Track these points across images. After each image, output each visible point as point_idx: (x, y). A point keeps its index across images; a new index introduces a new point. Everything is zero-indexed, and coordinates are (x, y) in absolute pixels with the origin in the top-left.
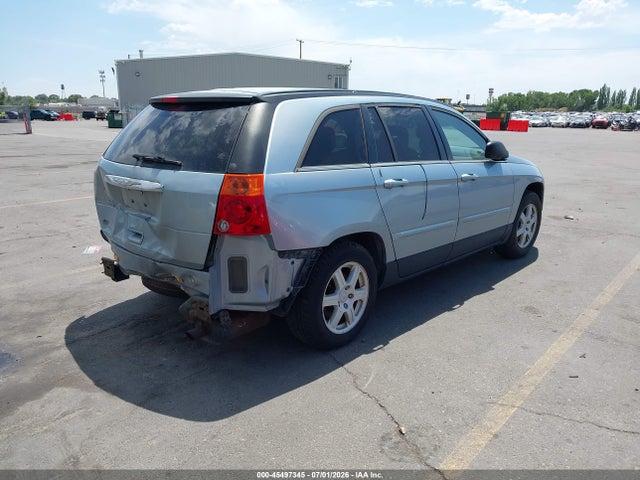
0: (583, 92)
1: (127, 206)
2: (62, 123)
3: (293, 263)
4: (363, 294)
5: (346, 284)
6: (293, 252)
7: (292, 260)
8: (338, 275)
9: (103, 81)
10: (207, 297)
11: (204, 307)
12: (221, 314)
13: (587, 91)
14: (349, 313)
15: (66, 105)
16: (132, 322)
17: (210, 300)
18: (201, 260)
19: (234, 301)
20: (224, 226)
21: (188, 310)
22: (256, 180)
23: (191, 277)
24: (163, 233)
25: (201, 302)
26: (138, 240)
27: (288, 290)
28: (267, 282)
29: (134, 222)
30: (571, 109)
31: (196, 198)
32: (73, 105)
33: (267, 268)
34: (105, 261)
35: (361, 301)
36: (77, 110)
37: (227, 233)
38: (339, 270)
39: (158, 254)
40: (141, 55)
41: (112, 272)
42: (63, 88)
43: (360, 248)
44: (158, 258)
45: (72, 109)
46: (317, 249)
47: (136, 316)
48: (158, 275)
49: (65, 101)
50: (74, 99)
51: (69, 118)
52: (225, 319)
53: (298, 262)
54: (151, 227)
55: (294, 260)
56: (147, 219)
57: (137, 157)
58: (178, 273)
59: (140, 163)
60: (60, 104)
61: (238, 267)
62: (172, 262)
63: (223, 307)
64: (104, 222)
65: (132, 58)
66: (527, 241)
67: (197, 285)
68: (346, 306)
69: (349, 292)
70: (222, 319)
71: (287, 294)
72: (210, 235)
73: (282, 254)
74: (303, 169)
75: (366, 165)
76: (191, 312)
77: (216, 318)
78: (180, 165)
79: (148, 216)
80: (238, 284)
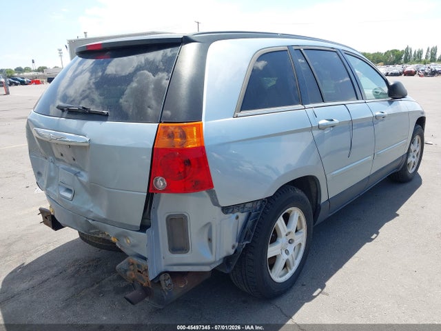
0: (393, 52)
1: (58, 159)
2: (33, 86)
3: (237, 218)
4: (301, 238)
5: (287, 231)
6: (237, 206)
7: (236, 214)
8: (280, 222)
9: (61, 56)
10: (145, 259)
11: (143, 271)
12: (162, 277)
13: (396, 51)
14: (291, 260)
15: (36, 73)
16: (73, 269)
17: (149, 264)
18: (137, 220)
19: (175, 261)
20: (161, 183)
21: (126, 271)
22: (195, 129)
23: (126, 237)
24: (93, 189)
25: (139, 266)
26: (69, 195)
27: (233, 247)
28: (210, 240)
29: (65, 176)
30: (386, 64)
31: (126, 152)
32: (41, 73)
33: (209, 226)
34: (42, 211)
35: (300, 244)
36: (44, 77)
37: (164, 191)
38: (281, 218)
39: (89, 211)
40: (86, 36)
41: (50, 222)
42: (33, 62)
43: (298, 192)
44: (91, 216)
45: (39, 76)
46: (262, 201)
47: (77, 261)
48: (92, 231)
49: (35, 71)
50: (41, 69)
51: (38, 83)
52: (166, 283)
53: (242, 216)
54: (81, 182)
55: (239, 214)
56: (76, 174)
57: (62, 109)
58: (112, 233)
59: (65, 114)
60: (32, 73)
61: (178, 225)
62: (104, 221)
63: (163, 269)
64: (38, 174)
65: (80, 38)
66: (413, 167)
67: (133, 246)
68: (287, 252)
69: (289, 237)
70: (163, 283)
71: (232, 252)
72: (146, 194)
73: (226, 210)
74: (243, 113)
75: (300, 106)
76: (128, 273)
77: (157, 281)
78: (107, 115)
79: (78, 171)
80: (179, 243)
